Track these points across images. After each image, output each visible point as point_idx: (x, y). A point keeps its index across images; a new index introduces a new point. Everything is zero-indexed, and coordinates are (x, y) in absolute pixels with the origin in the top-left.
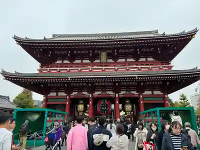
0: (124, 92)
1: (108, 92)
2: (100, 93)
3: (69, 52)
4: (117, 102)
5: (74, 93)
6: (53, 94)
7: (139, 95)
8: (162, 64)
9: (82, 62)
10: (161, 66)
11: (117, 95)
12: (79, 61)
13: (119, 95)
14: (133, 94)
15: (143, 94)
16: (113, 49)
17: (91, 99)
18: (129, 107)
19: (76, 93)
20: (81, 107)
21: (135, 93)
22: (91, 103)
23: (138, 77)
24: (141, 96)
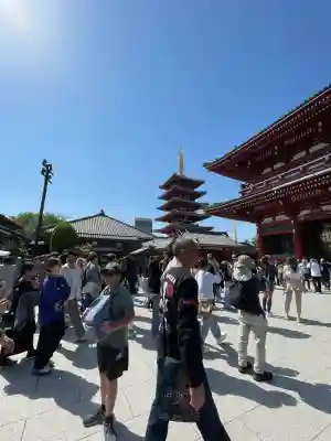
3: (276, 148)
5: (303, 213)
6: (268, 220)
9: (308, 152)
12: (303, 154)
19: (308, 212)
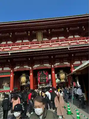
0: (59, 64)
1: (45, 65)
2: (39, 65)
3: (11, 34)
4: (53, 72)
5: (17, 68)
7: (71, 65)
8: (87, 39)
9: (22, 42)
10: (87, 40)
11: (53, 66)
13: (54, 66)
14: (66, 64)
15: (74, 64)
16: (47, 29)
17: (31, 71)
18: (63, 76)
19: (18, 67)
20: (23, 79)
21: (67, 63)
22: (31, 74)
23: (70, 48)
24: (72, 66)
